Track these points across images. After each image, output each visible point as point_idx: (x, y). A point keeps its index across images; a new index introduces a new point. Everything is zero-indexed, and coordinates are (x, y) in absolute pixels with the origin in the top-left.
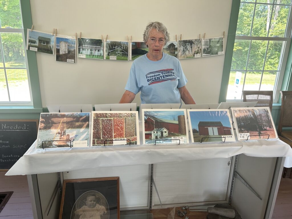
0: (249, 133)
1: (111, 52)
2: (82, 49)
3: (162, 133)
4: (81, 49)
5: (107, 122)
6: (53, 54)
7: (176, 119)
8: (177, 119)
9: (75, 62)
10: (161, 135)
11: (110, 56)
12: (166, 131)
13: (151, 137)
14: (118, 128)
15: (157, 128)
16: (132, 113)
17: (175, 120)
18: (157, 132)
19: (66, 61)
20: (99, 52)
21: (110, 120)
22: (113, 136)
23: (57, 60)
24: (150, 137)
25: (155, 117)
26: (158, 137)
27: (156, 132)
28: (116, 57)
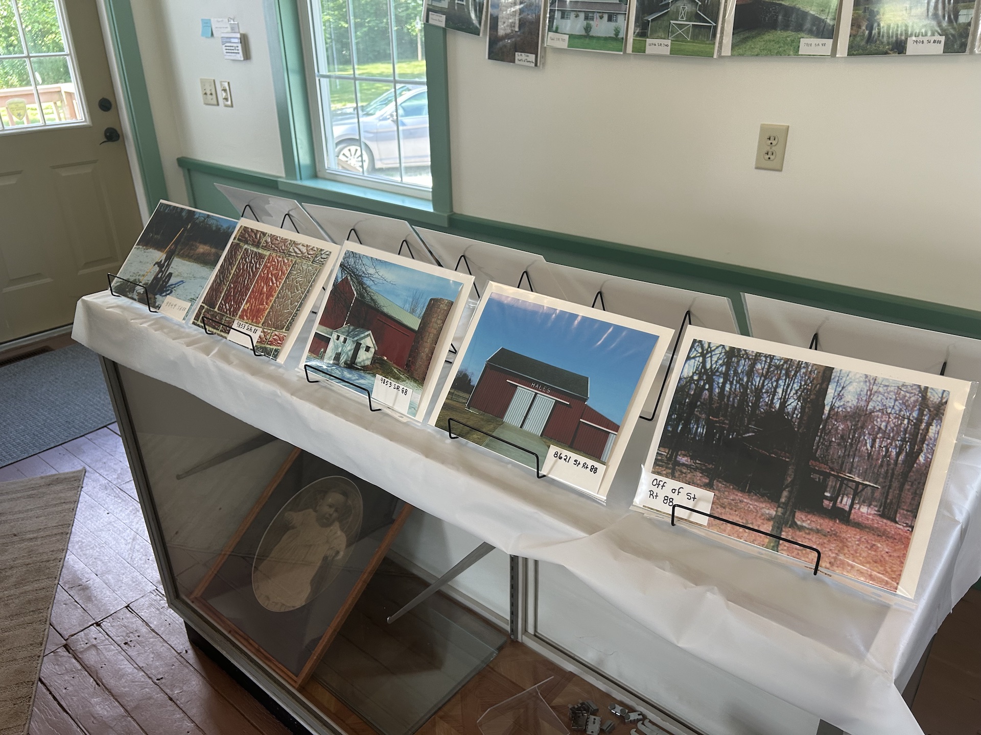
0: (710, 495)
1: (654, 23)
2: (560, 13)
3: (358, 346)
4: (557, 15)
5: (251, 262)
6: (481, 34)
7: (418, 311)
8: (421, 310)
9: (536, 65)
10: (351, 354)
11: (649, 41)
12: (370, 345)
13: (325, 352)
14: (263, 287)
15: (351, 325)
16: (322, 250)
17: (413, 311)
18: (345, 341)
19: (514, 61)
20: (612, 25)
21: (261, 257)
22: (239, 310)
23: (489, 58)
24: (322, 350)
25: (365, 280)
26: (343, 359)
27: (342, 339)
28: (669, 42)
